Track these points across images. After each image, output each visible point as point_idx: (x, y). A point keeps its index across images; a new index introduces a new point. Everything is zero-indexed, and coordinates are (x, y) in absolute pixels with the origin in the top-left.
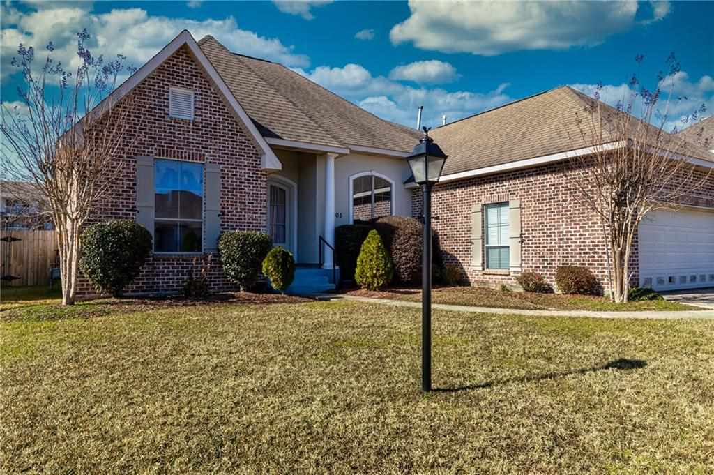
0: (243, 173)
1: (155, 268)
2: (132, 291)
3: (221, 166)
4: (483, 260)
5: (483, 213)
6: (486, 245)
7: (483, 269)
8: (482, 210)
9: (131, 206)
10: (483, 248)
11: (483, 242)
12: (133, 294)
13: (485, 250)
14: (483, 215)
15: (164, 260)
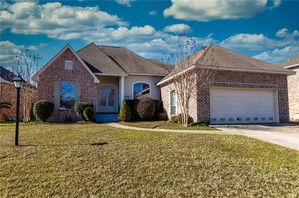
0: (88, 85)
1: (59, 114)
2: (53, 120)
3: (81, 83)
4: (171, 111)
5: (171, 94)
6: (172, 106)
7: (171, 115)
8: (171, 93)
9: (53, 96)
10: (171, 107)
11: (171, 105)
12: (53, 121)
13: (172, 107)
14: (171, 95)
15: (62, 111)
